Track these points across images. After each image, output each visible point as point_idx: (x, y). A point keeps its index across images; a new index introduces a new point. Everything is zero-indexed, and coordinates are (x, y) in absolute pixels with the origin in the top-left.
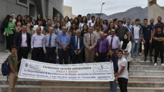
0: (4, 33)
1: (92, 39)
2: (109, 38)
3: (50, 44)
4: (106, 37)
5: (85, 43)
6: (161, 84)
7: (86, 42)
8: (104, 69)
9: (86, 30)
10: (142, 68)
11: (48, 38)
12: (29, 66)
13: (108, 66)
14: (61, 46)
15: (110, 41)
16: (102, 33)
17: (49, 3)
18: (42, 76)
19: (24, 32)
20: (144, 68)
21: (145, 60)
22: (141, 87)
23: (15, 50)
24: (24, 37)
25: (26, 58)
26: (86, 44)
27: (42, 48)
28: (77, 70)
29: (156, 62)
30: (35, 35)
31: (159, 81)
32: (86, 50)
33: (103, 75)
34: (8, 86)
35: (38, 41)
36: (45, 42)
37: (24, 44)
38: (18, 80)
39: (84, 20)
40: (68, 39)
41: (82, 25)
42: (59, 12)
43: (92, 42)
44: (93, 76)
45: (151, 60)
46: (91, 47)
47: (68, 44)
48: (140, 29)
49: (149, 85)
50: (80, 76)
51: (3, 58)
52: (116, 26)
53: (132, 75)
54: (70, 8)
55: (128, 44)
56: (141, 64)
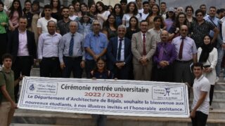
1: (147, 43)
2: (177, 41)
3: (71, 52)
4: (171, 39)
5: (134, 50)
7: (136, 47)
8: (171, 95)
11: (69, 40)
12: (36, 89)
13: (179, 90)
14: (92, 56)
15: (178, 47)
16: (165, 32)
18: (59, 104)
19: (23, 30)
23: (9, 62)
24: (23, 38)
26: (137, 52)
27: (57, 59)
28: (123, 92)
32: (135, 62)
33: (169, 106)
36: (62, 47)
37: (23, 51)
38: (15, 115)
39: (132, 8)
40: (104, 43)
41: (127, 17)
43: (147, 49)
44: (151, 106)
46: (145, 58)
47: (103, 51)
50: (129, 105)
52: (190, 20)
53: (219, 107)
55: (211, 54)
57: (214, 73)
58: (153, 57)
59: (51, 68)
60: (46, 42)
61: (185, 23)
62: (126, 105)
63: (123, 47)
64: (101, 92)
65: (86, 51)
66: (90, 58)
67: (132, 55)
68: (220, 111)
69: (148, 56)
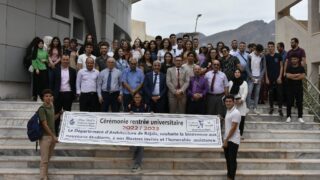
0: (31, 69)
2: (210, 75)
3: (109, 87)
6: (297, 153)
7: (171, 81)
8: (204, 127)
9: (170, 62)
10: (265, 126)
11: (106, 76)
12: (76, 124)
13: (211, 122)
14: (128, 90)
15: (210, 81)
16: (197, 67)
17: (107, 16)
18: (98, 137)
19: (65, 67)
20: (268, 125)
21: (271, 113)
22: (264, 158)
23: (49, 97)
24: (65, 74)
25: (69, 110)
26: (171, 85)
27: (96, 94)
28: (159, 126)
29: (289, 115)
30: (83, 72)
31: (294, 148)
32: (170, 95)
33: (203, 138)
34: (39, 158)
35: (88, 82)
36: (100, 82)
37: (65, 87)
38: (56, 148)
39: (166, 44)
40: (140, 78)
41: (162, 53)
42: (124, 32)
44: (186, 137)
45: (280, 112)
46: (179, 91)
48: (262, 60)
49: (277, 155)
50: (165, 137)
51: (29, 109)
52: (222, 55)
53: (249, 137)
54: (143, 24)
55: (241, 87)
56: (264, 118)
57: (245, 104)
58: (187, 91)
59: (90, 103)
60: (85, 77)
61: (216, 58)
62: (162, 137)
63: (158, 81)
64: (139, 125)
65: (124, 86)
66: (127, 93)
67: (167, 89)
68: (250, 140)
69: (182, 90)
